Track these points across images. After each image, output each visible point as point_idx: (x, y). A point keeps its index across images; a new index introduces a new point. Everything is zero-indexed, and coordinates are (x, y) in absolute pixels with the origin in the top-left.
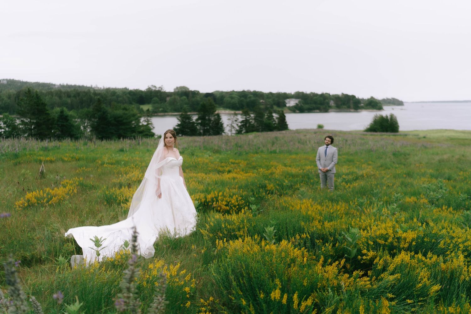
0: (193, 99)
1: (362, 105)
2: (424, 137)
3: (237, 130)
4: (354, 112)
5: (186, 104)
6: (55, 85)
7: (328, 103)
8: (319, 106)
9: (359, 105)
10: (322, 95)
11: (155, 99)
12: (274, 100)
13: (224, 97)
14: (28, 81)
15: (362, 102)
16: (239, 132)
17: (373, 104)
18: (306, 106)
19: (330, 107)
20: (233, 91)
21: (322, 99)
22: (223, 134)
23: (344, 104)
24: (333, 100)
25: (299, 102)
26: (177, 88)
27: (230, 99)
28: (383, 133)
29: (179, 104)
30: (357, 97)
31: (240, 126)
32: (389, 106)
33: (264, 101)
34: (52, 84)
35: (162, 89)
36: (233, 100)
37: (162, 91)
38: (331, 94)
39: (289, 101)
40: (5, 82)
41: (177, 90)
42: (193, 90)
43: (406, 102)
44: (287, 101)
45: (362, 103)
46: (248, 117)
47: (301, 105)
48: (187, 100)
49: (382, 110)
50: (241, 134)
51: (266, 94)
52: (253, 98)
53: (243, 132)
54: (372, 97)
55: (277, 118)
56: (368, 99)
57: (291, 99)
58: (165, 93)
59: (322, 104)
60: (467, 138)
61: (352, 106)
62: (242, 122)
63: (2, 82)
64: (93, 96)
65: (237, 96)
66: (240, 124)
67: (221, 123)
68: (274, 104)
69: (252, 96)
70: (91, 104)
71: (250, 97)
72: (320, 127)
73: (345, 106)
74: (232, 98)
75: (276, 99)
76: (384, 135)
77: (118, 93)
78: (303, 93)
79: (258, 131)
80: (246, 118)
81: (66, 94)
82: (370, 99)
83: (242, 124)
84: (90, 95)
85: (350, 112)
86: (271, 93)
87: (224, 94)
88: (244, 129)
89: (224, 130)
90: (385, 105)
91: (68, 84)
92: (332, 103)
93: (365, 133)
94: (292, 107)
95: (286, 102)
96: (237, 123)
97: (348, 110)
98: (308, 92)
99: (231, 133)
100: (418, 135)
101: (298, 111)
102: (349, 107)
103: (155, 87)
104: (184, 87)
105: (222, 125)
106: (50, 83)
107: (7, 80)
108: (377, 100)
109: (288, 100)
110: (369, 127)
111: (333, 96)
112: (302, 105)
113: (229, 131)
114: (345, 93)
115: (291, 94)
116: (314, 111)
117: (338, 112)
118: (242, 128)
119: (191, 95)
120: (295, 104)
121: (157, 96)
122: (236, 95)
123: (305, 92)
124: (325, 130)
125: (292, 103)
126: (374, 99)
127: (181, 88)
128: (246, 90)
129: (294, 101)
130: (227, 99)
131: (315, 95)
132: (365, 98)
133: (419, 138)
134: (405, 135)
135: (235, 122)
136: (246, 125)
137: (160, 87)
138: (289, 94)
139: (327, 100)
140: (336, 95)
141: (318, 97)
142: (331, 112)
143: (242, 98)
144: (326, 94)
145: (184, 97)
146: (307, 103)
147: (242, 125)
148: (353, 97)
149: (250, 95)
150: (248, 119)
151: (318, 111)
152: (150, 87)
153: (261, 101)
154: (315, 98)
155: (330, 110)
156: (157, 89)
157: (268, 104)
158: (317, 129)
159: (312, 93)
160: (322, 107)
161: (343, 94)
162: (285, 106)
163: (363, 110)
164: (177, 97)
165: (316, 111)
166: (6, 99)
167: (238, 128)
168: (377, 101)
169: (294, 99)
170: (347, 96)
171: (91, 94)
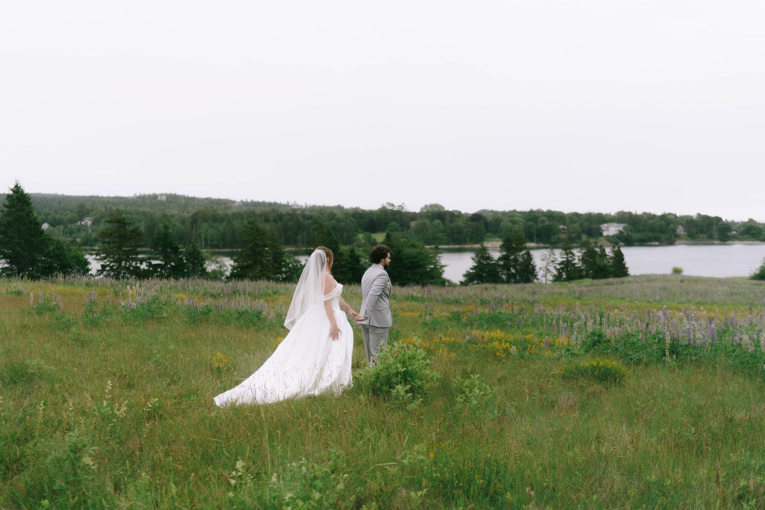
0: (453, 225)
1: (734, 233)
3: (555, 276)
4: (720, 244)
5: (442, 231)
6: (234, 202)
7: (674, 231)
8: (659, 235)
9: (729, 234)
10: (664, 217)
11: (394, 223)
12: (581, 226)
13: (501, 221)
14: (196, 197)
15: (733, 228)
16: (558, 278)
17: (753, 231)
18: (637, 236)
19: (678, 237)
20: (515, 211)
21: (663, 223)
22: (535, 281)
23: (702, 232)
24: (682, 224)
25: (625, 228)
26: (426, 206)
27: (510, 224)
29: (429, 231)
30: (724, 220)
31: (559, 269)
33: (565, 227)
34: (230, 201)
35: (403, 208)
36: (516, 227)
37: (404, 211)
38: (678, 215)
39: (608, 227)
40: (164, 198)
41: (425, 211)
42: (451, 210)
44: (604, 226)
45: (734, 230)
46: (571, 257)
47: (628, 234)
48: (441, 226)
50: (561, 280)
51: (568, 215)
52: (547, 223)
53: (563, 279)
54: (751, 220)
55: (611, 258)
56: (744, 223)
57: (610, 224)
58: (408, 213)
59: (662, 231)
61: (715, 234)
62: (562, 263)
63: (159, 198)
64: (302, 219)
65: (521, 219)
66: (558, 267)
67: (533, 264)
68: (583, 232)
69: (546, 218)
70: (300, 231)
71: (543, 221)
72: (677, 271)
73: (705, 236)
74: (514, 222)
75: (586, 224)
77: (338, 216)
78: (630, 214)
80: (567, 258)
81: (263, 218)
82: (748, 223)
83: (562, 266)
84: (298, 219)
85: (712, 244)
86: (576, 214)
87: (500, 216)
88: (564, 274)
89: (536, 275)
91: (254, 200)
92: (680, 230)
93: (752, 281)
94: (613, 236)
95: (603, 228)
96: (555, 265)
97: (710, 242)
98: (640, 212)
99: (546, 280)
101: (622, 244)
102: (711, 237)
103: (393, 205)
104: (436, 206)
105: (534, 268)
106: (227, 200)
107: (166, 195)
108: (760, 224)
109: (606, 225)
110: (758, 272)
111: (682, 218)
112: (630, 233)
113: (542, 276)
114: (703, 213)
115: (610, 215)
116: (649, 244)
117: (692, 244)
118: (561, 273)
119: (448, 217)
120: (617, 232)
121: (395, 220)
122: (519, 217)
123: (634, 213)
124: (686, 276)
125: (611, 230)
126: (755, 222)
127: (432, 206)
128: (535, 209)
129: (615, 227)
130: (505, 223)
131: (651, 217)
135: (551, 264)
136: (567, 267)
137: (400, 206)
138: (606, 215)
139: (672, 226)
140: (686, 216)
141: (656, 219)
142: (680, 244)
143: (530, 223)
144: (669, 214)
145: (438, 221)
146: (639, 231)
147: (562, 269)
148: (718, 219)
149: (543, 218)
150: (570, 259)
151: (657, 243)
152: (385, 205)
153: (561, 227)
154: (651, 221)
155: (677, 242)
156: (395, 209)
157: (573, 232)
158: (672, 274)
159: (645, 213)
160: (663, 236)
161: (699, 214)
162: (601, 235)
163: (736, 242)
164: (427, 221)
165: (653, 243)
166: (178, 224)
167: (555, 272)
168: (761, 226)
169: (615, 224)
170: (706, 218)
171: (299, 217)
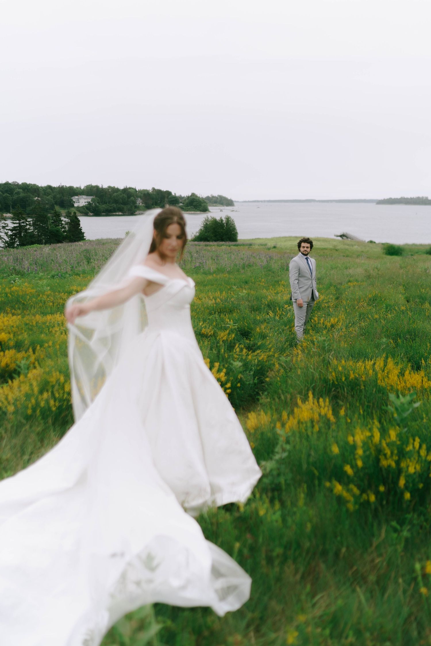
1: (181, 204)
2: (275, 247)
3: (6, 242)
7: (134, 202)
8: (122, 206)
10: (125, 190)
12: (54, 197)
15: (180, 201)
16: (10, 245)
17: (195, 204)
18: (103, 207)
19: (137, 208)
21: (125, 195)
23: (156, 204)
24: (140, 197)
25: (93, 200)
28: (221, 243)
30: (173, 194)
31: (11, 235)
32: (216, 206)
33: (39, 199)
38: (137, 189)
39: (78, 199)
43: (236, 201)
44: (75, 198)
45: (181, 202)
47: (96, 205)
49: (207, 212)
50: (13, 248)
51: (42, 187)
52: (22, 195)
53: (16, 245)
54: (193, 194)
55: (67, 223)
56: (188, 197)
57: (80, 196)
59: (125, 203)
60: (326, 247)
62: (14, 229)
66: (10, 233)
68: (56, 203)
69: (21, 190)
71: (18, 193)
75: (58, 196)
76: (223, 245)
78: (97, 187)
79: (40, 242)
80: (19, 223)
82: (191, 196)
83: (14, 232)
86: (50, 187)
88: (17, 239)
90: (210, 206)
92: (139, 202)
93: (193, 243)
94: (83, 207)
95: (74, 200)
96: (6, 231)
98: (105, 185)
100: (266, 245)
101: (92, 214)
110: (198, 234)
111: (140, 191)
112: (98, 204)
114: (157, 188)
115: (80, 188)
118: (15, 239)
120: (87, 203)
123: (100, 186)
125: (82, 202)
126: (196, 196)
128: (10, 181)
129: (85, 199)
131: (115, 190)
132: (183, 196)
133: (269, 249)
134: (249, 245)
136: (20, 233)
138: (77, 188)
139: (132, 198)
140: (144, 190)
141: (119, 192)
143: (6, 194)
146: (105, 203)
147: (15, 235)
148: (169, 193)
149: (18, 190)
150: (22, 224)
151: (120, 213)
153: (36, 198)
154: (115, 194)
155: (137, 212)
157: (47, 204)
159: (110, 187)
160: (125, 208)
161: (154, 189)
162: (73, 206)
165: (117, 213)
167: (7, 239)
168: (201, 200)
169: (84, 197)
170: (159, 192)
